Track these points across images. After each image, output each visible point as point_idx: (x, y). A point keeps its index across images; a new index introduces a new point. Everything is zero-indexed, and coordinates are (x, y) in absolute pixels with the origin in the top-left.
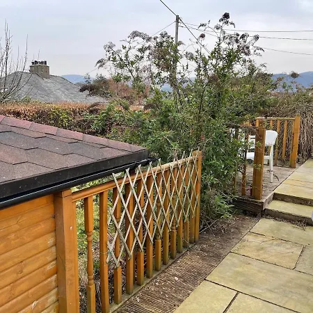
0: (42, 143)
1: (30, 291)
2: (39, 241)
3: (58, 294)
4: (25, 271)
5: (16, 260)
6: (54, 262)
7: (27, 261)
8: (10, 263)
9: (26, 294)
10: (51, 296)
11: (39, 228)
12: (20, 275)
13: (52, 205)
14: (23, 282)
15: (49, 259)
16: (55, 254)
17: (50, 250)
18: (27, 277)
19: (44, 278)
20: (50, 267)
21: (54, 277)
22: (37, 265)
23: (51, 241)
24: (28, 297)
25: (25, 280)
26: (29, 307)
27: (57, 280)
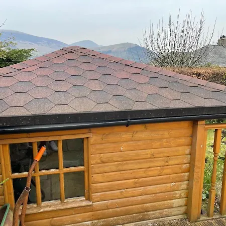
0: (193, 90)
1: (171, 175)
2: (180, 148)
3: (188, 185)
4: (170, 163)
5: (165, 154)
6: (188, 165)
7: (171, 157)
8: (161, 155)
9: (169, 176)
10: (183, 184)
11: (181, 140)
12: (166, 164)
13: (192, 129)
14: (168, 168)
15: (185, 161)
16: (189, 160)
17: (186, 156)
18: (170, 166)
19: (181, 171)
20: (185, 166)
21: (187, 174)
22: (177, 162)
23: (187, 151)
24: (169, 178)
25: (169, 168)
26: (169, 184)
27: (189, 176)
